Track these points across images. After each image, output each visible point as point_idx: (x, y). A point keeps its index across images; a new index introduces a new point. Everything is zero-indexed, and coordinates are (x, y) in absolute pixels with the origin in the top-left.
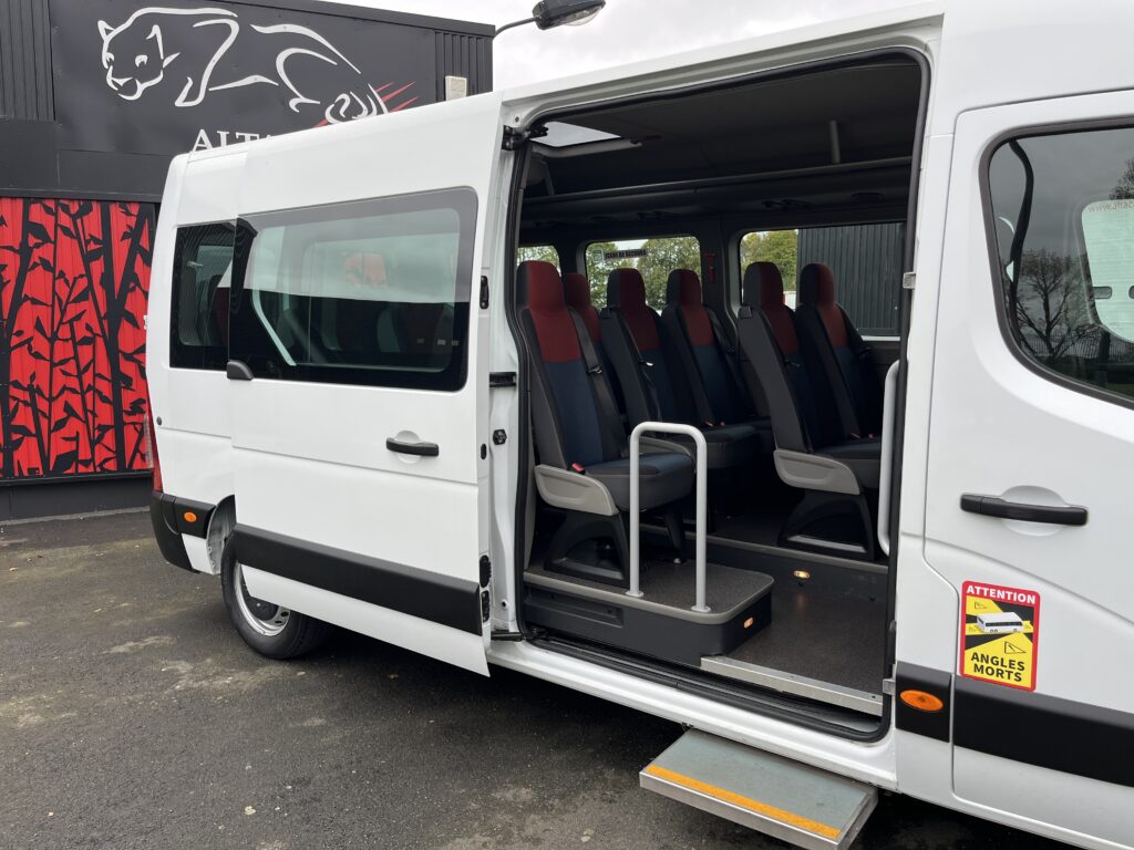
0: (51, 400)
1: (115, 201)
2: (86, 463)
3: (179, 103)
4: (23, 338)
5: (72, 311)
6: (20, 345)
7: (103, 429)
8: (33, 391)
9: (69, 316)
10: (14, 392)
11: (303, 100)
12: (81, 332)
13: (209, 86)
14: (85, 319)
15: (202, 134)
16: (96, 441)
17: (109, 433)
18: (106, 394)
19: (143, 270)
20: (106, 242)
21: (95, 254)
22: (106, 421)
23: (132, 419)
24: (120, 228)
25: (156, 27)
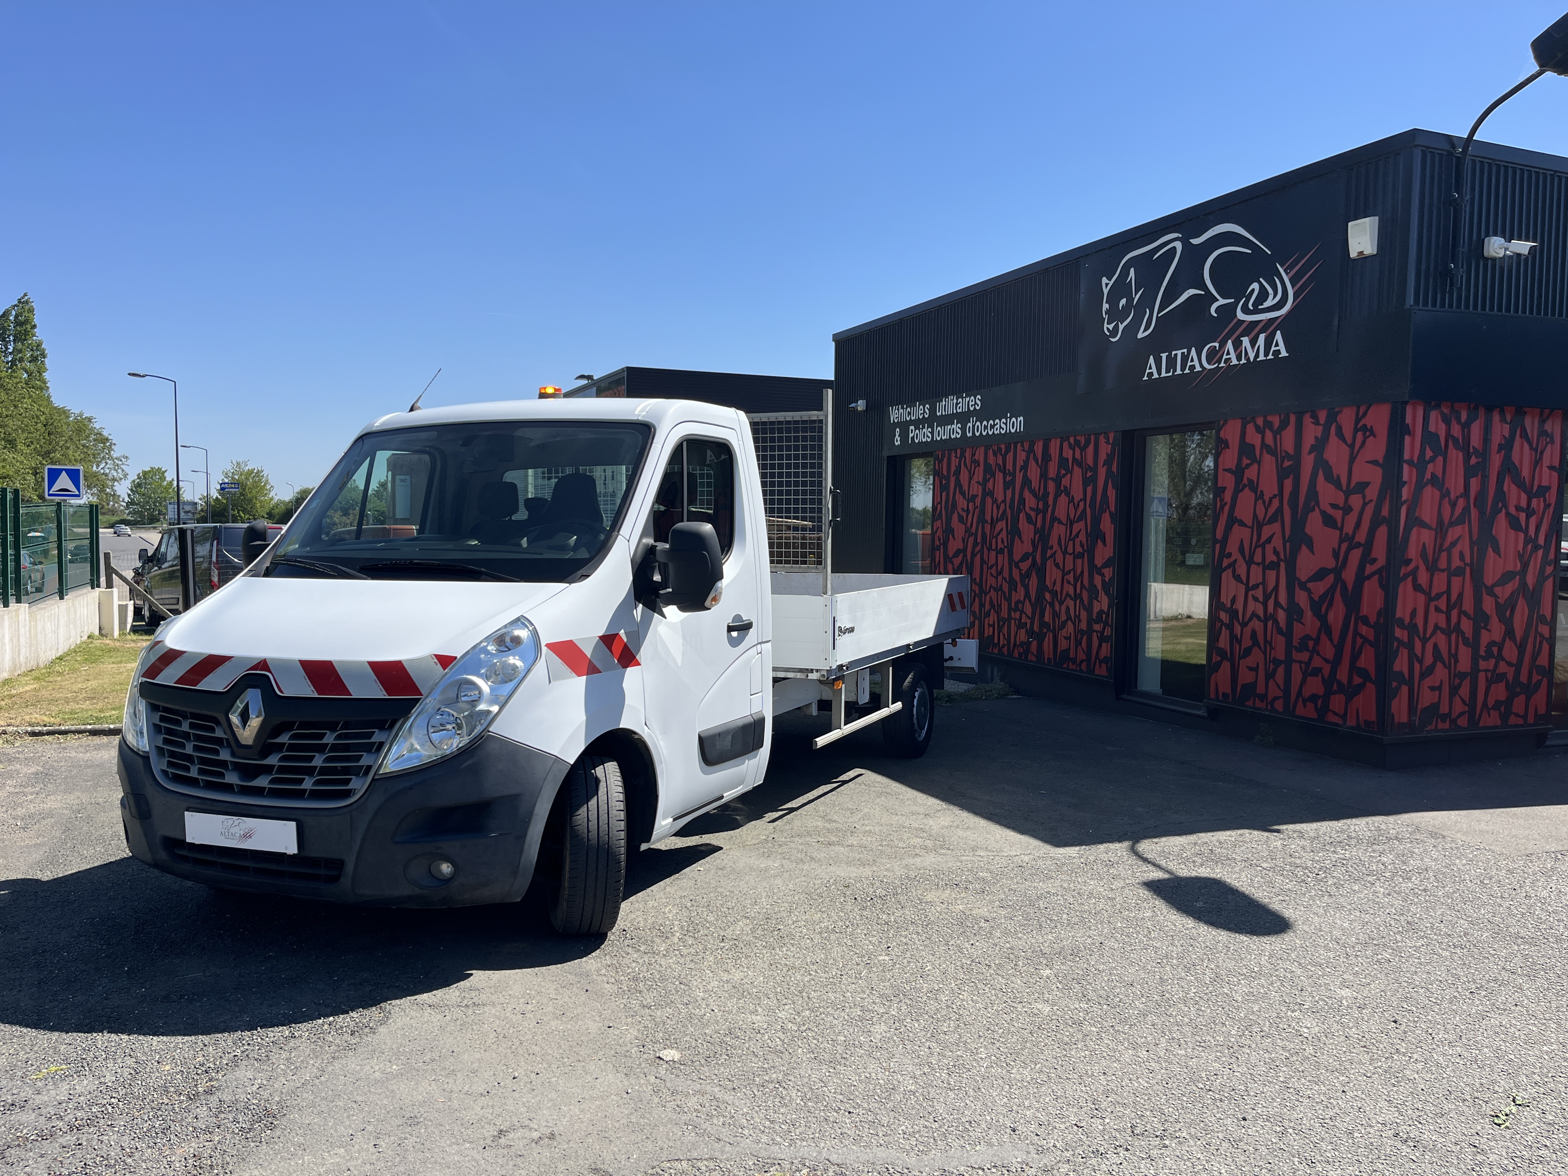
0: (1061, 603)
1: (1102, 433)
2: (1073, 661)
3: (1140, 335)
4: (1054, 550)
5: (1076, 528)
6: (1051, 557)
7: (1082, 632)
8: (1054, 594)
9: (1074, 533)
10: (1048, 596)
11: (1222, 301)
12: (1079, 549)
13: (1158, 313)
14: (1080, 538)
15: (1152, 360)
16: (1078, 643)
17: (1085, 637)
18: (1086, 603)
19: (1112, 494)
20: (1095, 469)
21: (1089, 481)
22: (1083, 626)
23: (1097, 627)
24: (1103, 457)
25: (1132, 270)
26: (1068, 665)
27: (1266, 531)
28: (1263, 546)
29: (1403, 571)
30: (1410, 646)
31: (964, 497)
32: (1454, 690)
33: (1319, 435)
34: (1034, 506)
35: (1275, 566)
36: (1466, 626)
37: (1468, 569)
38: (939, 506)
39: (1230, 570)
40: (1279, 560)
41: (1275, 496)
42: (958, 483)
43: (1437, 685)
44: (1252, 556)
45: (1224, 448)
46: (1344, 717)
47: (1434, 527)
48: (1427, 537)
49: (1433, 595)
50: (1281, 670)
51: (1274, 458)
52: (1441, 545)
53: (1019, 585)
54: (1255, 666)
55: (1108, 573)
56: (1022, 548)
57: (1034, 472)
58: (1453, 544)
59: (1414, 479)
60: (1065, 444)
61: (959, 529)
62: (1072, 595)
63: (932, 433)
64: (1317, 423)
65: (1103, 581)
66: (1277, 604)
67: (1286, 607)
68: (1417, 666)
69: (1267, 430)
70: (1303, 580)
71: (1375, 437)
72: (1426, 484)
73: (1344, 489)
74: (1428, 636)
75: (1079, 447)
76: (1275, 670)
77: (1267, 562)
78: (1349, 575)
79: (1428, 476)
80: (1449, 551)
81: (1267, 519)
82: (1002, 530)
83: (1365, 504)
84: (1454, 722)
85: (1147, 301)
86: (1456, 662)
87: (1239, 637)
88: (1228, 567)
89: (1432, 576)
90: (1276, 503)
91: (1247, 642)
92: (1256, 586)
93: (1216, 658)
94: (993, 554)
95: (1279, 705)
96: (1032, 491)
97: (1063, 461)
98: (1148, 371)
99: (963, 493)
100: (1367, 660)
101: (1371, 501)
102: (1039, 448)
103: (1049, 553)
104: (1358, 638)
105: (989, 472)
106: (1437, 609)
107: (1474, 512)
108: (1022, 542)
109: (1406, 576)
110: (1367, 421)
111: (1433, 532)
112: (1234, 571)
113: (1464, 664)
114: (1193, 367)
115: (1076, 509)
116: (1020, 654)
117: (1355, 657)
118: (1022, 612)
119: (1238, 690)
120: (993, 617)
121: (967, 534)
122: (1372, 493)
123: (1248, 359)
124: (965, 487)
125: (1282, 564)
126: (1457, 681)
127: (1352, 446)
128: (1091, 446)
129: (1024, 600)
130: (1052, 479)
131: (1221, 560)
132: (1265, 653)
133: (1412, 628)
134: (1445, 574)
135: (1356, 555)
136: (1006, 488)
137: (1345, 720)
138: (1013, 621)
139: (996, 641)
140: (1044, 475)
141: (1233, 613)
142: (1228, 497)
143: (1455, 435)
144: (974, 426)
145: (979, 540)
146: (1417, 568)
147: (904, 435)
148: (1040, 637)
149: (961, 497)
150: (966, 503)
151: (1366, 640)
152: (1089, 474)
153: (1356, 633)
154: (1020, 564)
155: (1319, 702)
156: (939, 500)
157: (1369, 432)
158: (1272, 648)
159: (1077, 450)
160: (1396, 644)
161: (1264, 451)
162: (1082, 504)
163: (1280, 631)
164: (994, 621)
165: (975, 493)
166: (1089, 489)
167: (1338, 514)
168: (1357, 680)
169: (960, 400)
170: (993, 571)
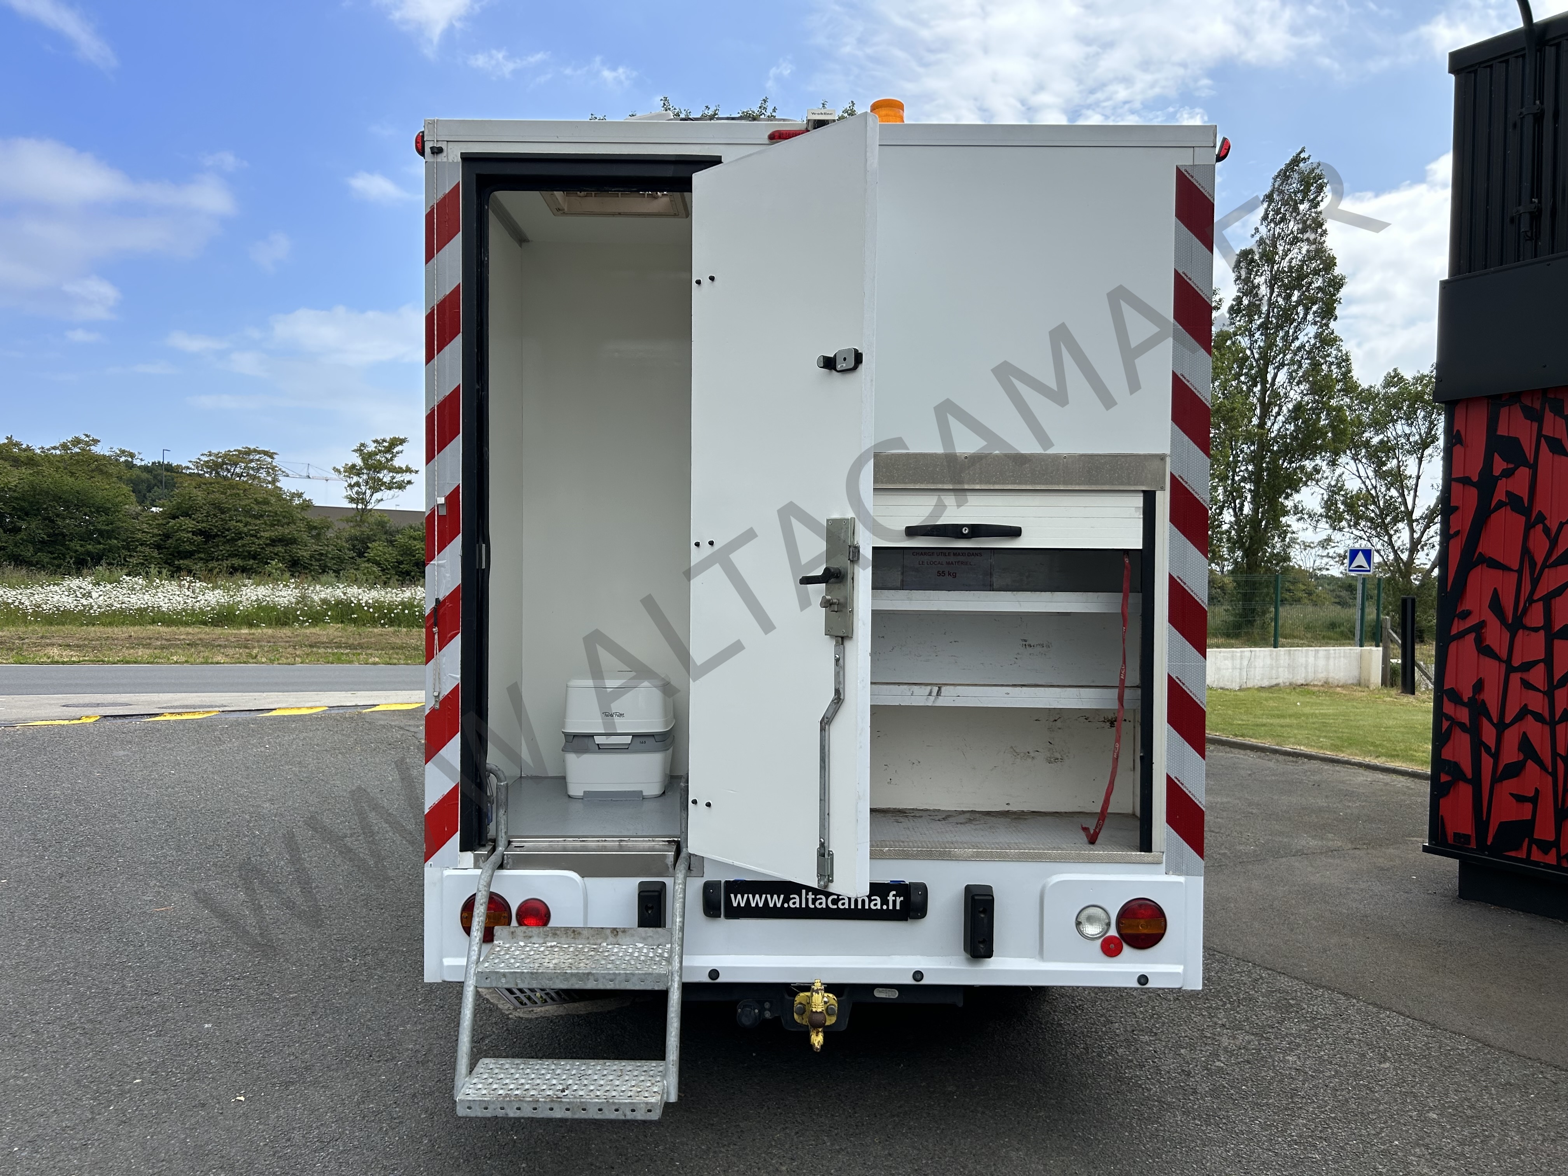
30: (1474, 731)
43: (1532, 794)
49: (1516, 663)
68: (1487, 762)
74: (1508, 720)
80: (1548, 600)
106: (1527, 685)
111: (1515, 576)
133: (1478, 709)
134: (1542, 633)
146: (1482, 625)
160: (1446, 724)
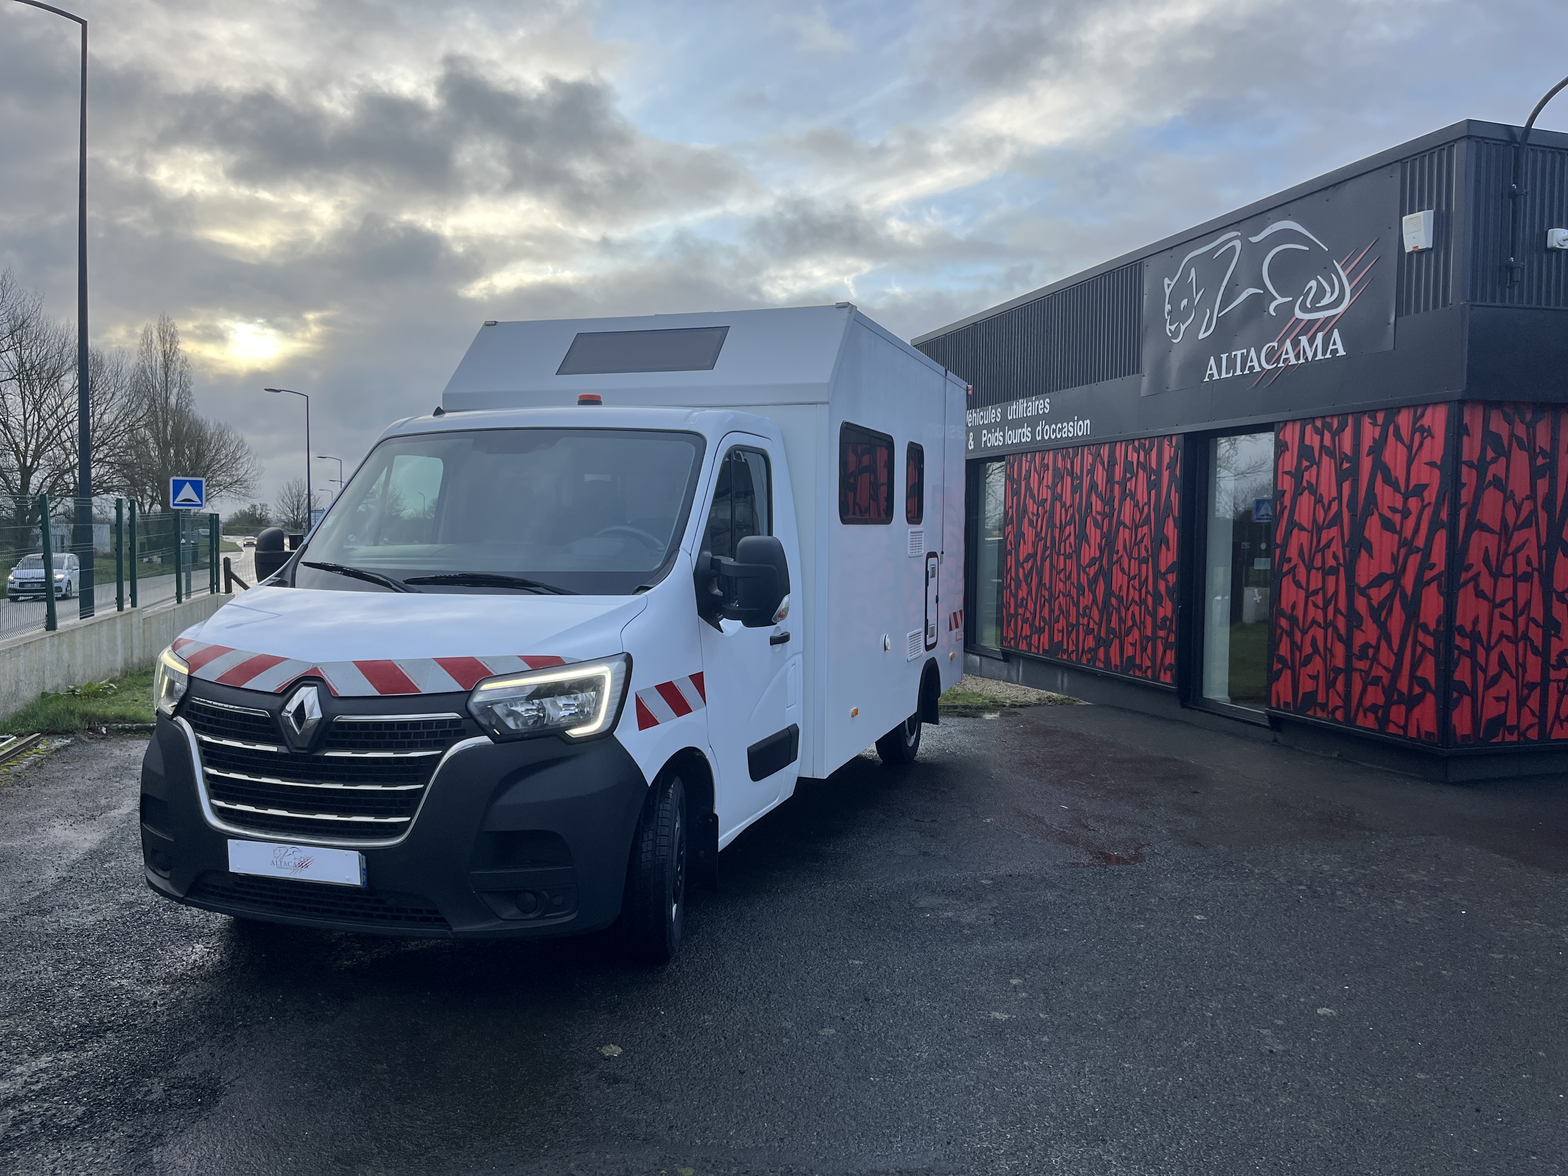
0: (1127, 609)
1: (1165, 436)
2: (1140, 668)
4: (1119, 555)
5: (1141, 532)
6: (1117, 562)
7: (1148, 639)
8: (1120, 599)
9: (1139, 538)
10: (1114, 601)
11: (1280, 300)
12: (1144, 554)
13: (1218, 313)
14: (1145, 542)
15: (1212, 361)
16: (1144, 649)
17: (1150, 644)
18: (1150, 608)
19: (1175, 498)
20: (1159, 473)
21: (1153, 485)
22: (1149, 632)
23: (1162, 633)
24: (1166, 460)
25: (1193, 269)
26: (1134, 672)
27: (1325, 537)
28: (1322, 550)
29: (1464, 577)
30: (1472, 654)
31: (1034, 502)
32: (1522, 702)
33: (1377, 435)
34: (1099, 509)
35: (1334, 571)
36: (1536, 634)
37: (1536, 574)
38: (1010, 510)
39: (1291, 576)
40: (1339, 564)
41: (1334, 499)
42: (1028, 488)
43: (1504, 695)
44: (1312, 559)
45: (1284, 451)
46: (1405, 728)
47: (1497, 529)
48: (1490, 541)
49: (1497, 601)
50: (1341, 678)
51: (1333, 461)
52: (1506, 550)
53: (1087, 589)
54: (1316, 674)
55: (1172, 578)
56: (1089, 552)
57: (1100, 476)
58: (1519, 549)
59: (1474, 480)
60: (1130, 447)
61: (1029, 533)
62: (1137, 598)
63: (1004, 437)
64: (1374, 424)
65: (1167, 586)
66: (1337, 611)
67: (1345, 614)
68: (1480, 676)
69: (1326, 432)
70: (1362, 586)
71: (1433, 437)
72: (1487, 487)
73: (1403, 491)
74: (1492, 645)
75: (1144, 450)
76: (1335, 679)
77: (1327, 567)
78: (1408, 582)
79: (1489, 477)
80: (1514, 554)
81: (1326, 522)
82: (1070, 534)
83: (1423, 508)
84: (1522, 734)
85: (1207, 301)
86: (1524, 671)
87: (1299, 644)
88: (1288, 572)
89: (1496, 581)
90: (1335, 506)
91: (1308, 650)
92: (1316, 593)
93: (1277, 666)
94: (1062, 557)
95: (1339, 715)
96: (1099, 496)
97: (1128, 465)
98: (1209, 372)
99: (1032, 496)
100: (1428, 670)
101: (1430, 503)
102: (1105, 451)
103: (1115, 558)
104: (1418, 644)
105: (1059, 476)
106: (1503, 616)
107: (1542, 516)
108: (1090, 547)
109: (1466, 582)
110: (1426, 421)
111: (1497, 536)
112: (1294, 577)
113: (1533, 674)
114: (1252, 368)
115: (1141, 513)
116: (1089, 660)
117: (1414, 667)
118: (1090, 618)
119: (1299, 700)
120: (1062, 623)
121: (1037, 539)
122: (1430, 495)
123: (1307, 358)
124: (1036, 492)
125: (1342, 569)
126: (1526, 692)
127: (1409, 448)
128: (1155, 449)
129: (1092, 605)
130: (1117, 483)
131: (1281, 565)
132: (1325, 660)
133: (1475, 637)
134: (1512, 578)
135: (1414, 562)
136: (1073, 493)
137: (1406, 732)
138: (1081, 626)
139: (1065, 647)
140: (1110, 480)
141: (1293, 620)
142: (1287, 501)
143: (1520, 435)
144: (1043, 430)
145: (1048, 545)
146: (1478, 574)
147: (977, 440)
148: (1107, 644)
149: (1031, 501)
150: (1035, 506)
151: (1425, 649)
152: (1153, 478)
153: (1416, 641)
154: (1087, 569)
155: (1380, 712)
156: (1010, 505)
157: (1427, 432)
158: (1332, 656)
159: (1142, 453)
160: (1456, 652)
161: (1324, 454)
162: (1146, 508)
163: (1340, 638)
164: (1063, 627)
165: (1045, 497)
166: (1153, 492)
167: (1397, 518)
168: (1417, 690)
169: (1030, 403)
170: (1062, 575)
